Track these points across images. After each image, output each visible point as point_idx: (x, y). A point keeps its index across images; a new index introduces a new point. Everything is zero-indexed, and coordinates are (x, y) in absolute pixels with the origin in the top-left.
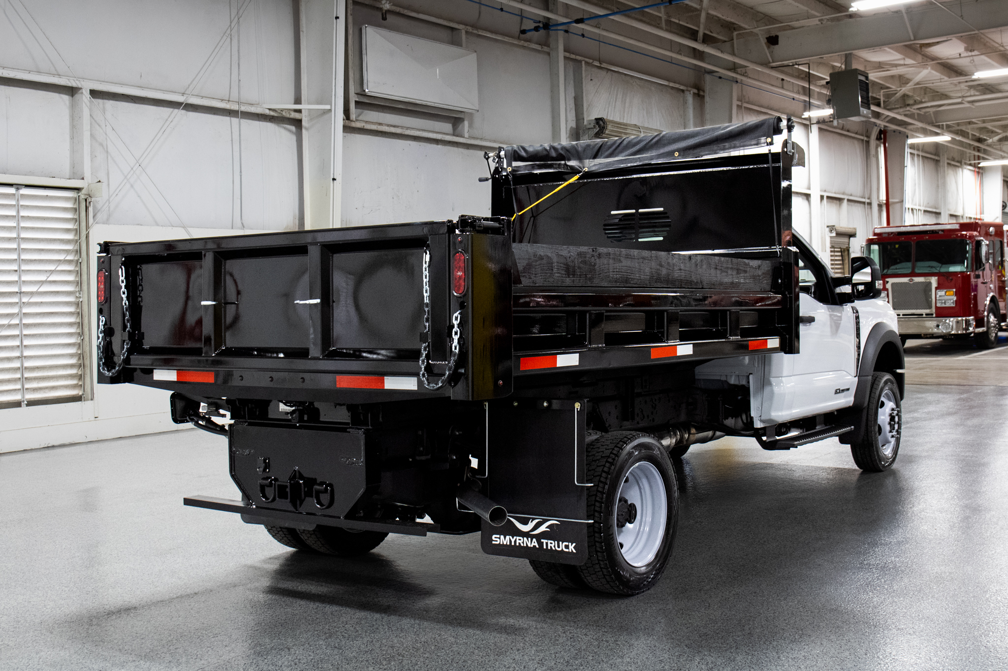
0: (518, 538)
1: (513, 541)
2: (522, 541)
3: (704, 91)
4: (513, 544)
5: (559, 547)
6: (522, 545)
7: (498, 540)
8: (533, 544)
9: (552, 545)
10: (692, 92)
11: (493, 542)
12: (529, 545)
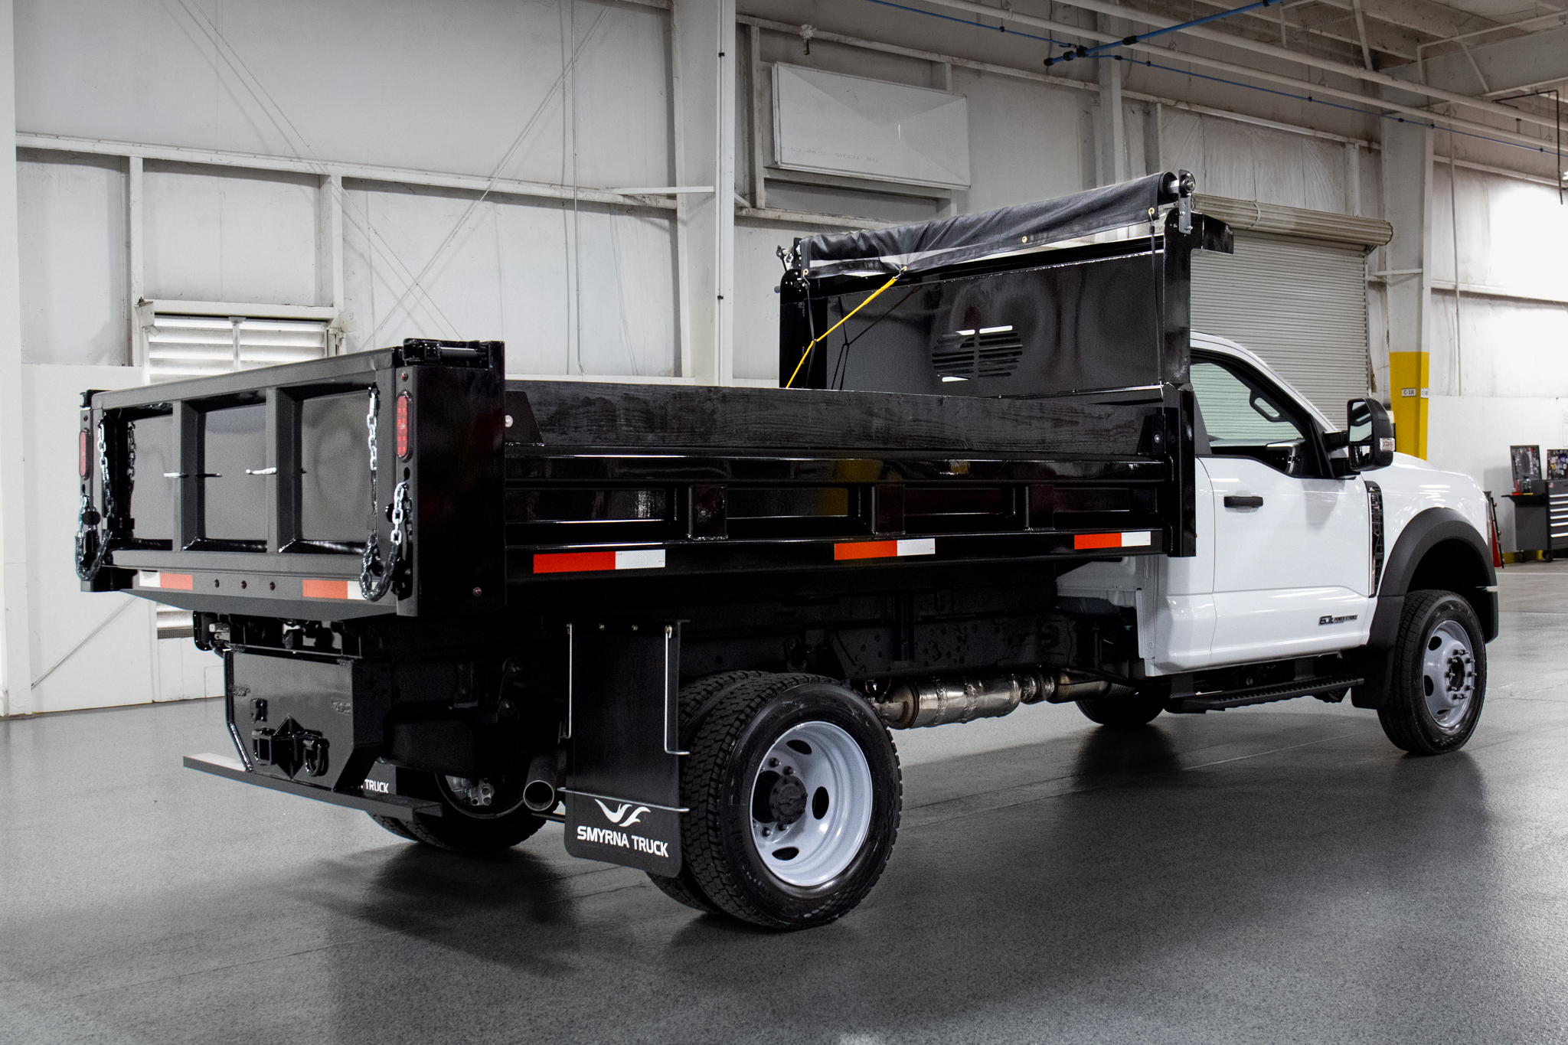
0: (608, 832)
1: (601, 835)
2: (611, 836)
3: (1379, 143)
4: (601, 841)
5: (650, 848)
6: (611, 843)
7: (584, 833)
8: (623, 842)
9: (644, 845)
10: (1357, 146)
11: (579, 837)
12: (619, 844)
